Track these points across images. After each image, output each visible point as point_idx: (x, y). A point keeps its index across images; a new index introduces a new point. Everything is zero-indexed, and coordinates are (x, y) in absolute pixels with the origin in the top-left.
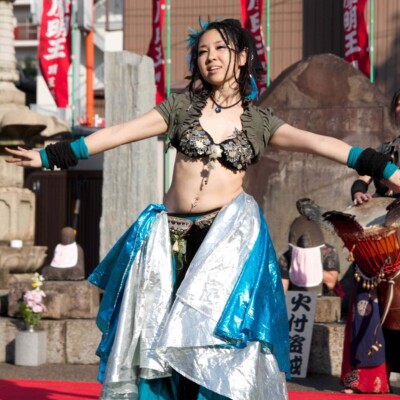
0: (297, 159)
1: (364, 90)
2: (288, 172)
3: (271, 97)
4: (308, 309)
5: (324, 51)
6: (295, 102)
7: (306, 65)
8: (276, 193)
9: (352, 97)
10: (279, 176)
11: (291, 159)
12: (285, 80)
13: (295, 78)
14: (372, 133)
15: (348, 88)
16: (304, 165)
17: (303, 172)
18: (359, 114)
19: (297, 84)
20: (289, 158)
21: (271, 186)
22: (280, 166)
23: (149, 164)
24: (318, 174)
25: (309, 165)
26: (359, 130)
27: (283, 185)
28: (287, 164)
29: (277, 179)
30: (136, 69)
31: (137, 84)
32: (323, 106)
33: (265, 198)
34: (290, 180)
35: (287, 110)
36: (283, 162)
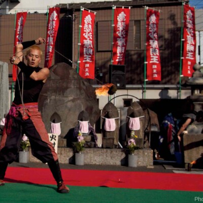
0: (53, 96)
1: (74, 74)
2: (50, 100)
4: (55, 140)
5: (62, 62)
6: (53, 78)
7: (56, 66)
8: (47, 106)
9: (70, 76)
14: (77, 88)
15: (69, 73)
17: (55, 100)
18: (73, 81)
19: (53, 72)
20: (51, 95)
21: (45, 104)
22: (48, 98)
24: (60, 100)
25: (57, 98)
26: (72, 87)
27: (49, 104)
28: (50, 97)
29: (47, 102)
30: (2, 66)
31: (3, 71)
32: (61, 79)
33: (43, 108)
34: (51, 102)
35: (50, 80)
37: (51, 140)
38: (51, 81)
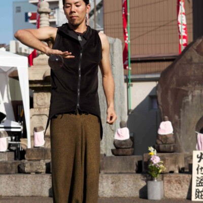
0: (198, 89)
2: (193, 96)
3: (183, 57)
6: (196, 60)
8: (187, 107)
10: (188, 98)
11: (195, 89)
12: (190, 48)
13: (195, 47)
16: (201, 92)
17: (201, 96)
19: (197, 51)
20: (193, 89)
21: (184, 104)
22: (189, 93)
23: (121, 94)
27: (190, 103)
28: (192, 92)
29: (187, 100)
31: (113, 53)
33: (181, 110)
34: (194, 100)
35: (191, 64)
36: (190, 91)
37: (199, 161)
38: (193, 66)
